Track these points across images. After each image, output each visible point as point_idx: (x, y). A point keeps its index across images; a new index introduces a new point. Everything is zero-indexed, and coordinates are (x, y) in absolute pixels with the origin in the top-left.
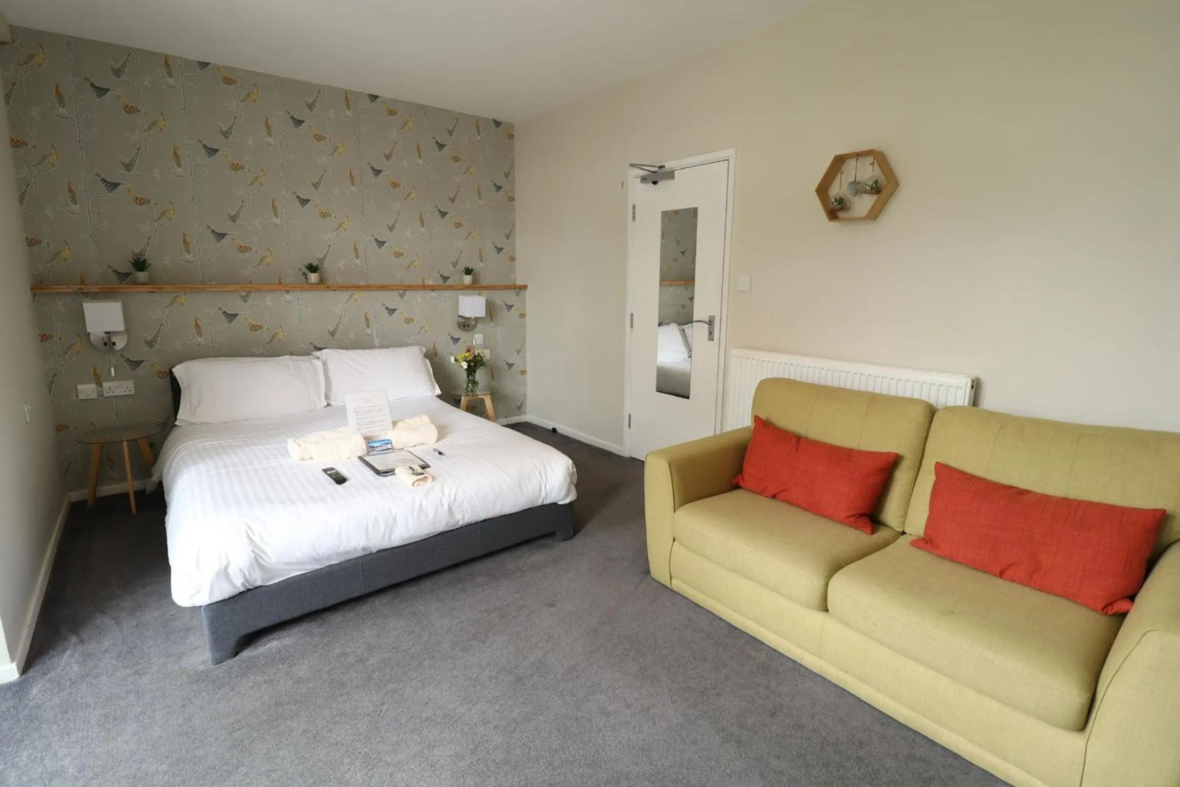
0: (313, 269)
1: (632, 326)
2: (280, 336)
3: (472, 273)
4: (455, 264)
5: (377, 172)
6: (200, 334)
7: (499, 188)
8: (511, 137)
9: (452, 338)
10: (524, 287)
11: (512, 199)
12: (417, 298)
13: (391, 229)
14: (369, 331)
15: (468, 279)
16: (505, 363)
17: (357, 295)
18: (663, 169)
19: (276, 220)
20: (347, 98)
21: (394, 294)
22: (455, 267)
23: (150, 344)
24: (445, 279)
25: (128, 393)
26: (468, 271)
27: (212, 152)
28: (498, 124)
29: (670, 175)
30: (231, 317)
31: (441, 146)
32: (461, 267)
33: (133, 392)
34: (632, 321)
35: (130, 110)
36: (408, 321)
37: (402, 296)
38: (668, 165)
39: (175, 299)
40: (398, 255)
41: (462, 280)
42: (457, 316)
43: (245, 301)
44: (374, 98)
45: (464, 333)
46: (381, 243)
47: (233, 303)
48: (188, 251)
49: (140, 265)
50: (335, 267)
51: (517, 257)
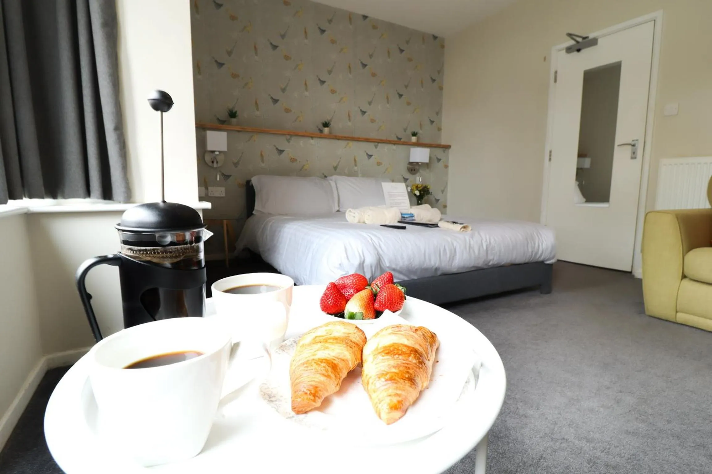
0: (326, 125)
1: (550, 160)
2: (305, 168)
3: (417, 135)
4: (405, 130)
5: (364, 66)
6: (263, 161)
7: (434, 81)
8: (443, 47)
9: (404, 178)
10: (448, 147)
11: (441, 88)
12: (385, 149)
13: (370, 103)
14: (356, 168)
15: (414, 139)
16: (434, 199)
17: (351, 143)
18: (587, 40)
19: (307, 93)
20: (350, 17)
21: (372, 145)
22: (405, 132)
23: (236, 164)
24: (400, 139)
25: (222, 195)
26: (414, 134)
27: (275, 47)
28: (435, 38)
29: (594, 42)
30: (281, 152)
31: (402, 51)
32: (409, 132)
33: (224, 195)
34: (550, 155)
35: (233, 18)
36: (379, 164)
37: (376, 147)
38: (591, 36)
39: (252, 137)
40: (373, 121)
41: (410, 139)
42: (407, 162)
43: (289, 142)
44: (365, 17)
45: (411, 175)
46: (364, 113)
47: (282, 143)
48: (258, 109)
49: (233, 115)
50: (338, 126)
51: (442, 128)
